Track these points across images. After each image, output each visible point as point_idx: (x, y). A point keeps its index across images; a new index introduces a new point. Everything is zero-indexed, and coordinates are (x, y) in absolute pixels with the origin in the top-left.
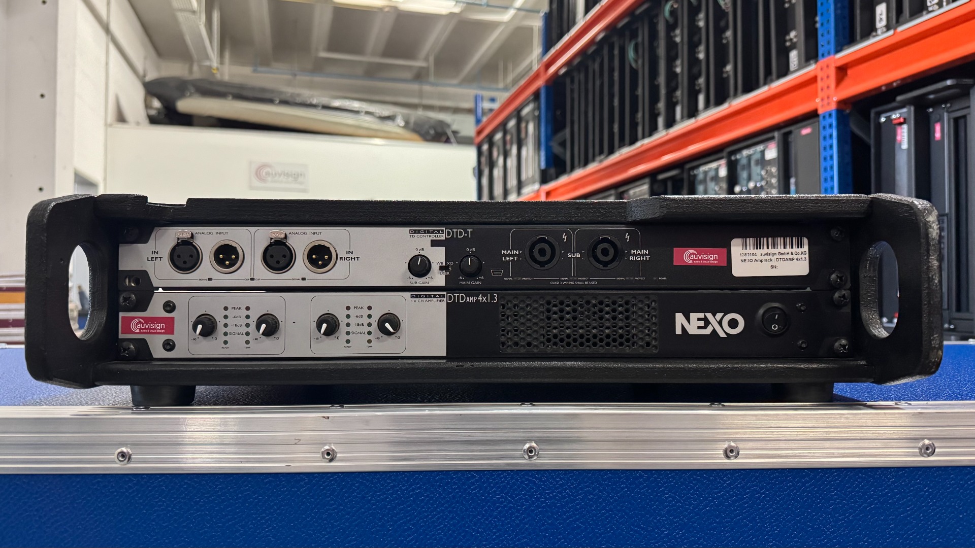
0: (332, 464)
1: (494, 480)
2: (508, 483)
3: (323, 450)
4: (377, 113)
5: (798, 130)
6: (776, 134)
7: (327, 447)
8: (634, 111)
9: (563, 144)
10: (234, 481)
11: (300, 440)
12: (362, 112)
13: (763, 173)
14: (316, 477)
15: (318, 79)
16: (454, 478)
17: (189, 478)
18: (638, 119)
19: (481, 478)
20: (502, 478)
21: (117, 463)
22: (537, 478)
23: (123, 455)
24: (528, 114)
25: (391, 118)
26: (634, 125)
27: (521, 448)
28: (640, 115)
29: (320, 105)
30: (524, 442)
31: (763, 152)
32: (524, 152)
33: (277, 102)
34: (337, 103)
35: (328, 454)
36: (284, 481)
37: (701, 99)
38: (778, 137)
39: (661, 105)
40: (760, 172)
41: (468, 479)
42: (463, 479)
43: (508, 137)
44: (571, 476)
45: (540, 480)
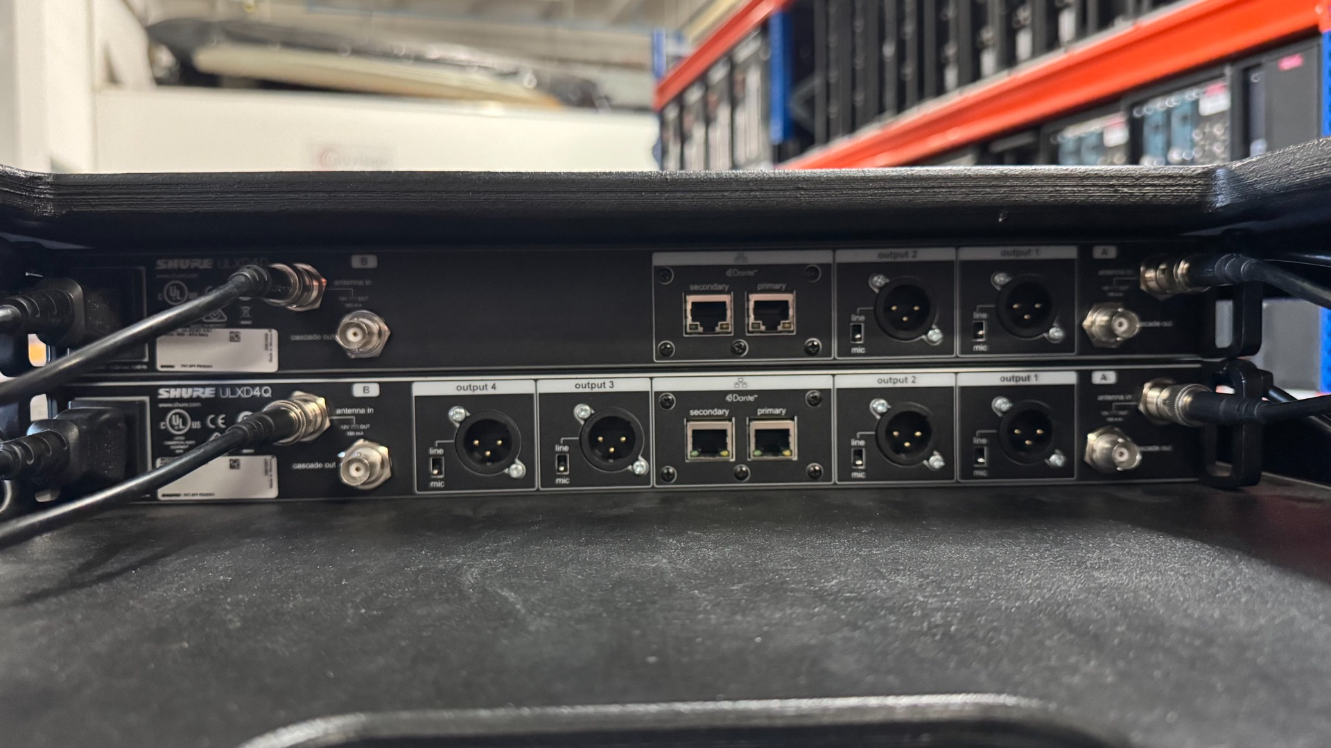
4: (494, 68)
5: (1274, 62)
6: (1228, 71)
9: (810, 104)
13: (1197, 136)
24: (748, 58)
26: (941, 66)
31: (1196, 104)
32: (742, 118)
34: (431, 52)
37: (1068, 21)
38: (1232, 76)
39: (991, 34)
40: (1191, 136)
43: (713, 97)
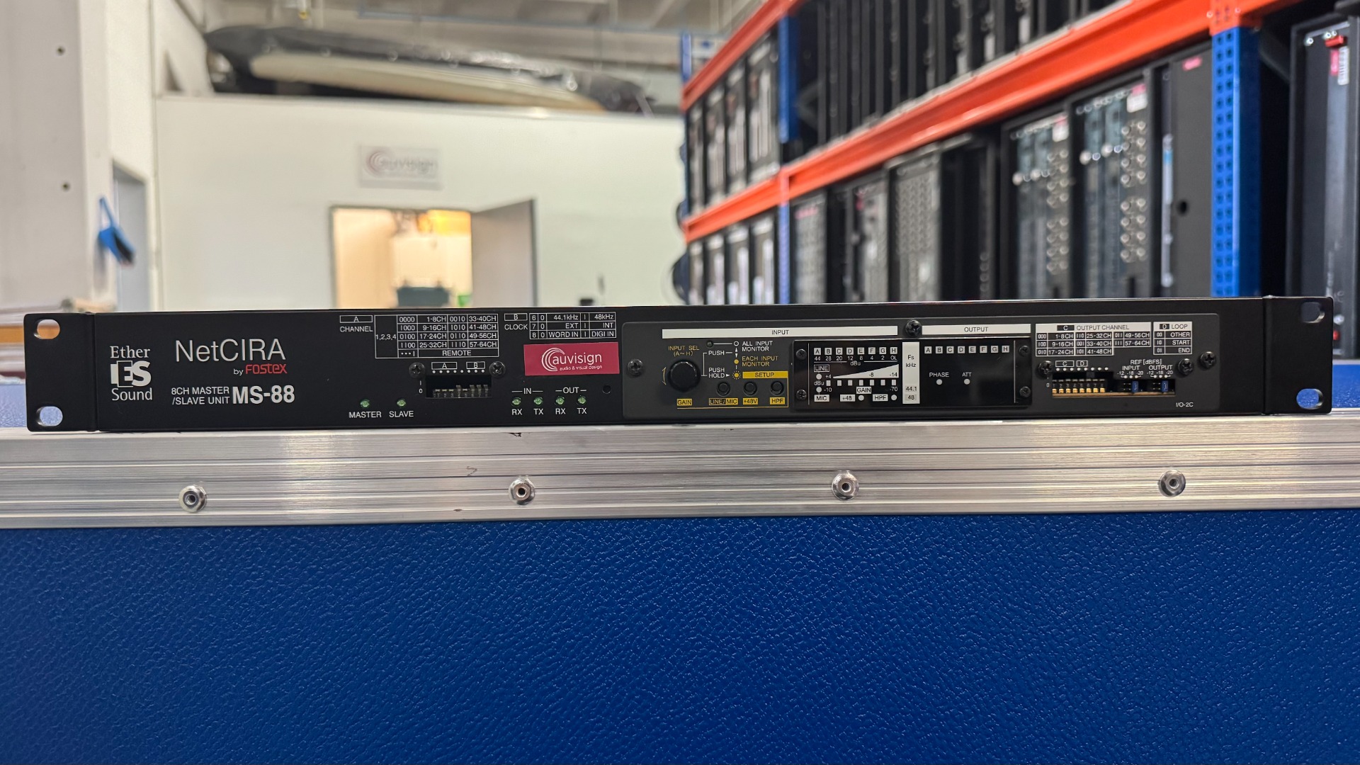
0: (528, 507)
1: (785, 531)
2: (808, 538)
3: (512, 486)
4: (537, 72)
5: (1179, 63)
6: (1146, 72)
7: (518, 482)
8: (922, 46)
9: (813, 104)
10: (372, 536)
11: (476, 470)
12: (515, 70)
13: (1124, 132)
14: (504, 528)
15: (451, 24)
16: (723, 529)
17: (299, 532)
18: (927, 60)
19: (764, 529)
20: (799, 528)
21: (184, 510)
22: (854, 530)
23: (192, 497)
24: (760, 61)
25: (557, 78)
26: (922, 69)
27: (828, 482)
28: (930, 54)
29: (457, 61)
30: (833, 472)
31: (1124, 101)
32: (755, 119)
33: (395, 59)
34: (479, 58)
35: (522, 491)
36: (451, 535)
37: (1025, 25)
38: (1149, 75)
39: (963, 38)
40: (1120, 131)
41: (744, 530)
42: (737, 531)
43: (731, 99)
44: (909, 526)
45: (861, 532)
